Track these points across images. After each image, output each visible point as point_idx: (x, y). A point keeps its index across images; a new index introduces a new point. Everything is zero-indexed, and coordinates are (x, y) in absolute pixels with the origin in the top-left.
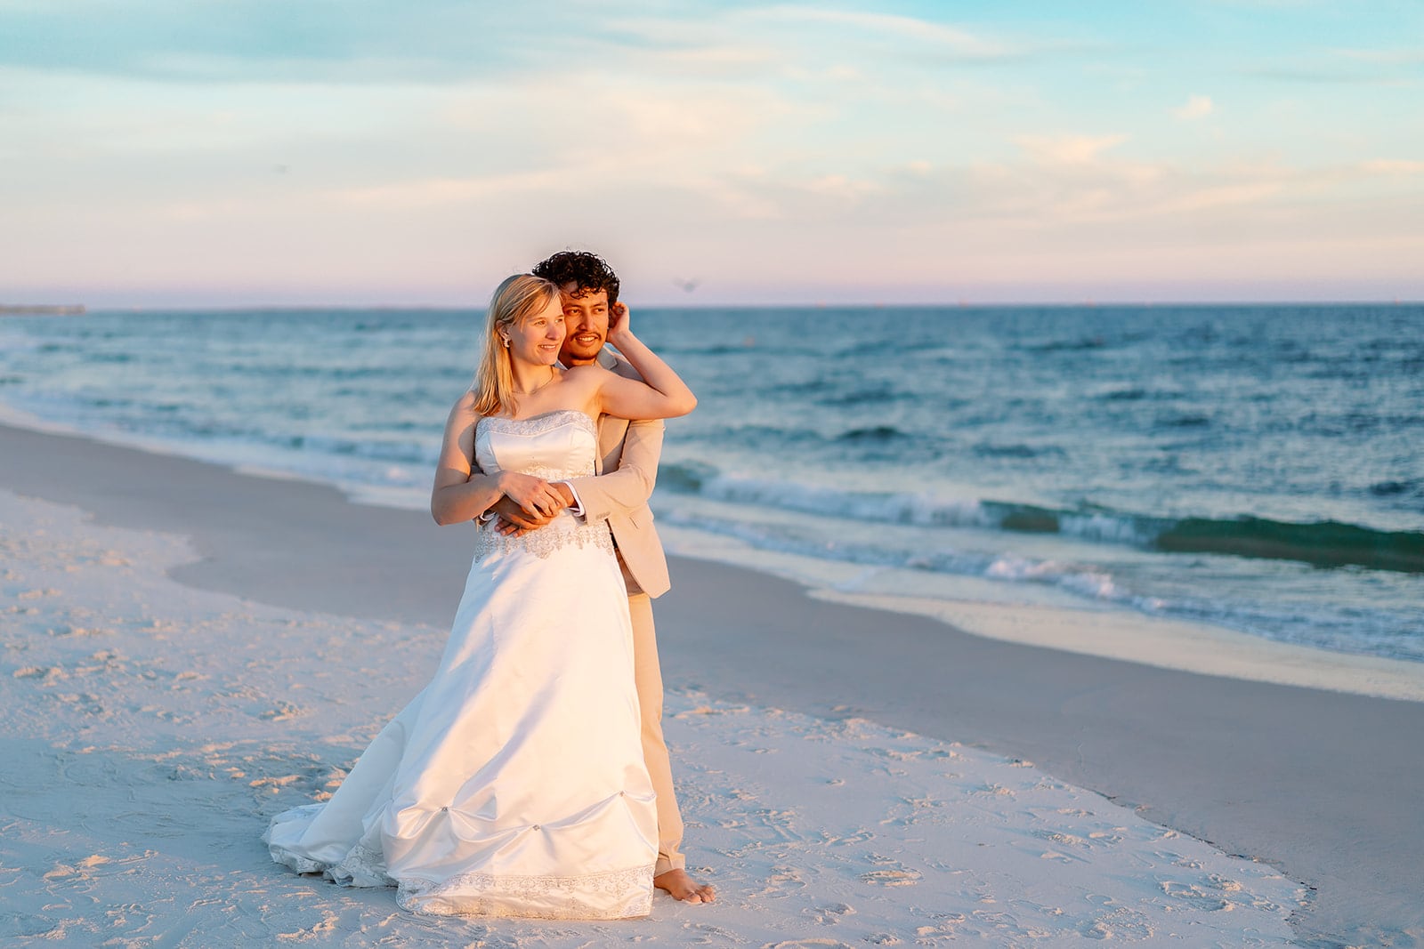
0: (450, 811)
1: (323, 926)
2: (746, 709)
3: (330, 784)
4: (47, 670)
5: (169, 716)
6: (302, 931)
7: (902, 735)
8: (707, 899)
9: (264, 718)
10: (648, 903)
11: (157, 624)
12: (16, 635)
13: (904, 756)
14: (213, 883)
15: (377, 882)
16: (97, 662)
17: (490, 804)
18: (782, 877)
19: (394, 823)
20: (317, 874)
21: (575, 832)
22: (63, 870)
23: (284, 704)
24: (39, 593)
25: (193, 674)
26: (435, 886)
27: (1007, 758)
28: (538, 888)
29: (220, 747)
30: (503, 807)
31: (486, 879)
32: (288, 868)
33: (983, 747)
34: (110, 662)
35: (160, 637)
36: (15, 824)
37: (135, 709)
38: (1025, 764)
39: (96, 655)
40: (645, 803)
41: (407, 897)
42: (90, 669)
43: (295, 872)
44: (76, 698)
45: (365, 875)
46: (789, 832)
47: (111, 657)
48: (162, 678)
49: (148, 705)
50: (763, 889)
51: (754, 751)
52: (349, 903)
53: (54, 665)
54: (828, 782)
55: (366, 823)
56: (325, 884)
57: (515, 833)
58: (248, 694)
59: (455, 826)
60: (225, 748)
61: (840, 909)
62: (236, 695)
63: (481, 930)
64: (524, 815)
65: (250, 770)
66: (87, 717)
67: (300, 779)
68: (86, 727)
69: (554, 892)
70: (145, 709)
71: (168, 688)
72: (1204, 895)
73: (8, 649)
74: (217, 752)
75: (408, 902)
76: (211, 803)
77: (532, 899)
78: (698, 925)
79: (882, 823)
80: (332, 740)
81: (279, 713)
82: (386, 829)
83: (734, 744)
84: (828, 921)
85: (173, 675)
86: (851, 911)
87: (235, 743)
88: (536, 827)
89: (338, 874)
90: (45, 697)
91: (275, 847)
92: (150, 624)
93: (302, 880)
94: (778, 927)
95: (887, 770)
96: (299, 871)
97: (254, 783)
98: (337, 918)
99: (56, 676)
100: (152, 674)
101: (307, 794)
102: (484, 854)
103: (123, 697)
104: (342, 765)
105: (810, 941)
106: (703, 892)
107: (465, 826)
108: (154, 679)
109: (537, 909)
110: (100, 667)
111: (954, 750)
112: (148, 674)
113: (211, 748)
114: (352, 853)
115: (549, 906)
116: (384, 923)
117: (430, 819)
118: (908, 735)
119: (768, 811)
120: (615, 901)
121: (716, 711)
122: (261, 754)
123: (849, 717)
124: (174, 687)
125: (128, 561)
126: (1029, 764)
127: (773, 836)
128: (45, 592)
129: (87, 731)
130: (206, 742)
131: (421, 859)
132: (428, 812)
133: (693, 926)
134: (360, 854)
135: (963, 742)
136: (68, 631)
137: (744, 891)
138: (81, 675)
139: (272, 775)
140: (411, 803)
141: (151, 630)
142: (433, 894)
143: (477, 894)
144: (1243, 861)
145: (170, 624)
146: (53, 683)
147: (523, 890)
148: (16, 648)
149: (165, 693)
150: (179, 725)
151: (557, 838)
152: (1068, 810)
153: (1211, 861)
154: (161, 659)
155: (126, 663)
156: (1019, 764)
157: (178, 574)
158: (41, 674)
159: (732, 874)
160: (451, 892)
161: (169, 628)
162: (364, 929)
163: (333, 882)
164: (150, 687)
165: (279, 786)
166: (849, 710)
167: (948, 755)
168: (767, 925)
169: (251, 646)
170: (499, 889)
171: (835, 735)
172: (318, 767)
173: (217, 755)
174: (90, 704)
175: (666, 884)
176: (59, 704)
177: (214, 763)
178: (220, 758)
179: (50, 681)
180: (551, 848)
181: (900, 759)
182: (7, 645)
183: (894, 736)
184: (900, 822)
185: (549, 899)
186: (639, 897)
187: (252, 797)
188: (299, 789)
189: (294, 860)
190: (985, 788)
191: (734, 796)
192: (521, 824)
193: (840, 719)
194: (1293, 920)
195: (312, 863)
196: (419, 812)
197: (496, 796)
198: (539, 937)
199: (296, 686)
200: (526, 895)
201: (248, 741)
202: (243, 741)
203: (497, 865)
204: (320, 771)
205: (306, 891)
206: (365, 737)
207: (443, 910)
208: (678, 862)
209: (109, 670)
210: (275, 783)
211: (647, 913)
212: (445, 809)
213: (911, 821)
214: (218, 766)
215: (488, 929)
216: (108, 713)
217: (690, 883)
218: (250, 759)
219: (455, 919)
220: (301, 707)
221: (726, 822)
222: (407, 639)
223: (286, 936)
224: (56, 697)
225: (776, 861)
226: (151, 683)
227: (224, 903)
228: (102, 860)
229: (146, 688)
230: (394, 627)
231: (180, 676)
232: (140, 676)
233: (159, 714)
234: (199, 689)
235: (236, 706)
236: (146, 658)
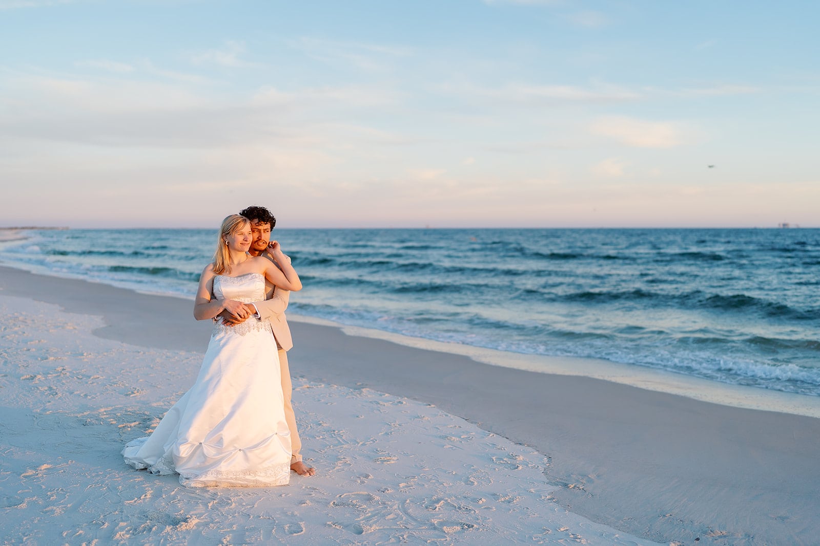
0: (203, 444)
1: (145, 496)
2: (323, 386)
3: (153, 425)
4: (35, 376)
5: (86, 395)
6: (136, 499)
7: (384, 395)
8: (312, 474)
9: (127, 395)
10: (288, 479)
11: (85, 354)
12: (24, 361)
13: (385, 404)
14: (97, 475)
15: (170, 472)
16: (58, 372)
17: (220, 441)
19: (178, 449)
20: (145, 469)
21: (257, 451)
22: (30, 472)
23: (135, 389)
24: (37, 341)
25: (98, 376)
26: (197, 476)
27: (425, 403)
28: (241, 476)
29: (106, 409)
30: (226, 441)
31: (219, 473)
32: (132, 467)
33: (415, 399)
34: (63, 372)
35: (86, 360)
36: (12, 449)
37: (72, 393)
38: (432, 406)
39: (57, 369)
40: (285, 437)
41: (184, 480)
42: (54, 375)
43: (135, 469)
44: (46, 388)
45: (165, 470)
46: (343, 440)
47: (64, 369)
48: (84, 379)
49: (77, 391)
50: (334, 468)
51: (327, 404)
52: (158, 483)
53: (39, 374)
54: (357, 417)
55: (166, 449)
56: (148, 474)
57: (232, 453)
58: (121, 385)
59: (205, 451)
60: (109, 409)
61: (367, 476)
62: (115, 385)
63: (216, 494)
64: (236, 445)
65: (118, 419)
66: (50, 397)
67: (140, 423)
68: (50, 402)
69: (248, 477)
70: (76, 393)
71: (87, 383)
72: (509, 462)
73: (20, 367)
74: (105, 411)
75: (184, 482)
76: (101, 436)
77: (238, 480)
78: (309, 487)
79: (380, 434)
80: (154, 405)
81: (133, 393)
82: (175, 452)
83: (319, 401)
84: (362, 482)
85: (89, 377)
86: (371, 477)
87: (113, 407)
88: (240, 450)
89: (153, 470)
90: (33, 388)
91: (126, 458)
92: (82, 355)
93: (138, 472)
94: (342, 486)
95: (380, 411)
96: (137, 468)
97: (120, 426)
98: (152, 491)
99: (39, 379)
100: (81, 377)
101: (142, 431)
102: (217, 462)
103: (67, 387)
104: (158, 416)
105: (356, 493)
106: (310, 471)
107: (209, 451)
108: (81, 379)
109: (240, 484)
110: (59, 374)
111: (405, 401)
112: (79, 377)
113: (103, 410)
114: (160, 460)
115: (246, 483)
116: (173, 493)
117: (194, 448)
118: (387, 395)
119: (334, 431)
120: (274, 479)
121: (311, 387)
122: (124, 412)
123: (363, 388)
124: (89, 382)
125: (76, 327)
126: (434, 406)
127: (337, 442)
128: (39, 341)
129: (49, 404)
130: (102, 408)
131: (190, 465)
132: (193, 445)
133: (306, 487)
134: (163, 461)
135: (407, 397)
136: (47, 358)
137: (327, 469)
138: (50, 378)
139: (128, 422)
140: (185, 441)
141: (82, 357)
142: (195, 480)
143: (214, 479)
144: (522, 446)
145: (90, 354)
146: (37, 382)
147: (235, 477)
148: (23, 366)
149: (85, 385)
150: (89, 399)
151: (249, 454)
152: (451, 426)
153: (509, 447)
154: (85, 370)
155: (70, 372)
156: (430, 406)
157: (96, 333)
158: (33, 378)
159: (321, 461)
160: (203, 479)
161: (90, 356)
162: (164, 497)
163: (151, 473)
164: (79, 383)
165: (131, 427)
166: (362, 385)
167: (402, 403)
168: (337, 486)
169: (123, 363)
170: (224, 477)
171: (358, 395)
172: (148, 418)
173: (105, 413)
174: (52, 391)
175: (295, 468)
176: (39, 391)
177: (103, 417)
178: (106, 414)
180: (247, 458)
181: (384, 405)
183: (381, 395)
184: (387, 434)
185: (246, 480)
186: (284, 477)
187: (118, 432)
188: (139, 428)
189: (135, 464)
190: (418, 417)
191: (320, 424)
192: (233, 449)
193: (359, 388)
194: (545, 473)
195: (143, 465)
196: (190, 445)
197: (223, 437)
198: (241, 497)
199: (141, 380)
200: (236, 479)
202: (117, 406)
203: (223, 467)
204: (149, 419)
205: (139, 478)
206: (168, 402)
207: (200, 486)
208: (300, 458)
209: (62, 376)
211: (288, 483)
212: (201, 443)
213: (391, 433)
214: (106, 418)
215: (219, 494)
216: (60, 395)
217: (305, 467)
218: (119, 414)
219: (204, 489)
220: (142, 390)
221: (317, 436)
222: (187, 358)
223: (129, 502)
224: (38, 388)
225: (339, 454)
226: (80, 381)
227: (102, 486)
228: (49, 466)
229: (77, 383)
230: (183, 353)
231: (92, 377)
232: (75, 378)
233: (82, 395)
234: (100, 383)
235: (115, 390)
236: (79, 370)
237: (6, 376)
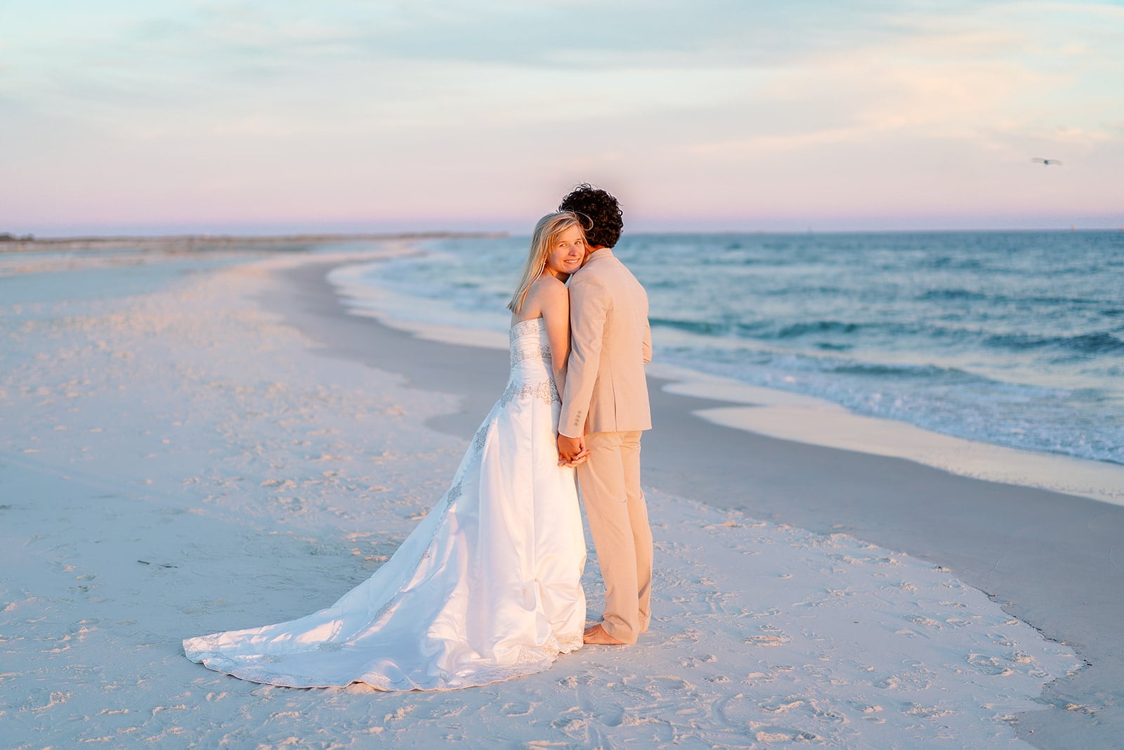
2: (764, 524)
4: (284, 482)
5: (343, 514)
7: (866, 546)
9: (406, 517)
11: (386, 454)
13: (853, 560)
16: (323, 477)
18: (684, 636)
25: (380, 487)
27: (935, 565)
29: (360, 535)
33: (924, 557)
34: (331, 478)
37: (324, 509)
38: (944, 569)
39: (325, 473)
42: (315, 482)
44: (289, 500)
47: (334, 474)
48: (357, 490)
49: (335, 506)
53: (292, 479)
58: (408, 502)
60: (364, 536)
62: (399, 502)
65: (368, 550)
66: (288, 513)
68: (282, 519)
70: (330, 509)
71: (356, 497)
72: (997, 664)
74: (356, 538)
83: (733, 547)
85: (367, 488)
87: (373, 533)
90: (270, 499)
99: (288, 486)
100: (354, 487)
103: (322, 501)
108: (353, 490)
110: (323, 481)
112: (351, 487)
113: (354, 536)
118: (872, 546)
121: (739, 525)
124: (361, 496)
126: (948, 570)
128: (328, 431)
129: (281, 521)
130: (354, 532)
135: (909, 554)
138: (305, 485)
144: (1055, 643)
149: (352, 499)
150: (345, 520)
152: (948, 603)
154: (368, 477)
155: (342, 479)
156: (940, 570)
157: (434, 423)
158: (279, 484)
164: (344, 495)
166: (844, 528)
174: (297, 504)
176: (276, 504)
179: (282, 489)
182: (272, 465)
193: (825, 533)
201: (383, 532)
202: (380, 532)
209: (326, 483)
210: (377, 559)
216: (304, 511)
218: (374, 543)
221: (677, 598)
224: (277, 499)
231: (371, 489)
233: (337, 513)
234: (377, 497)
235: (393, 510)
237: (241, 479)
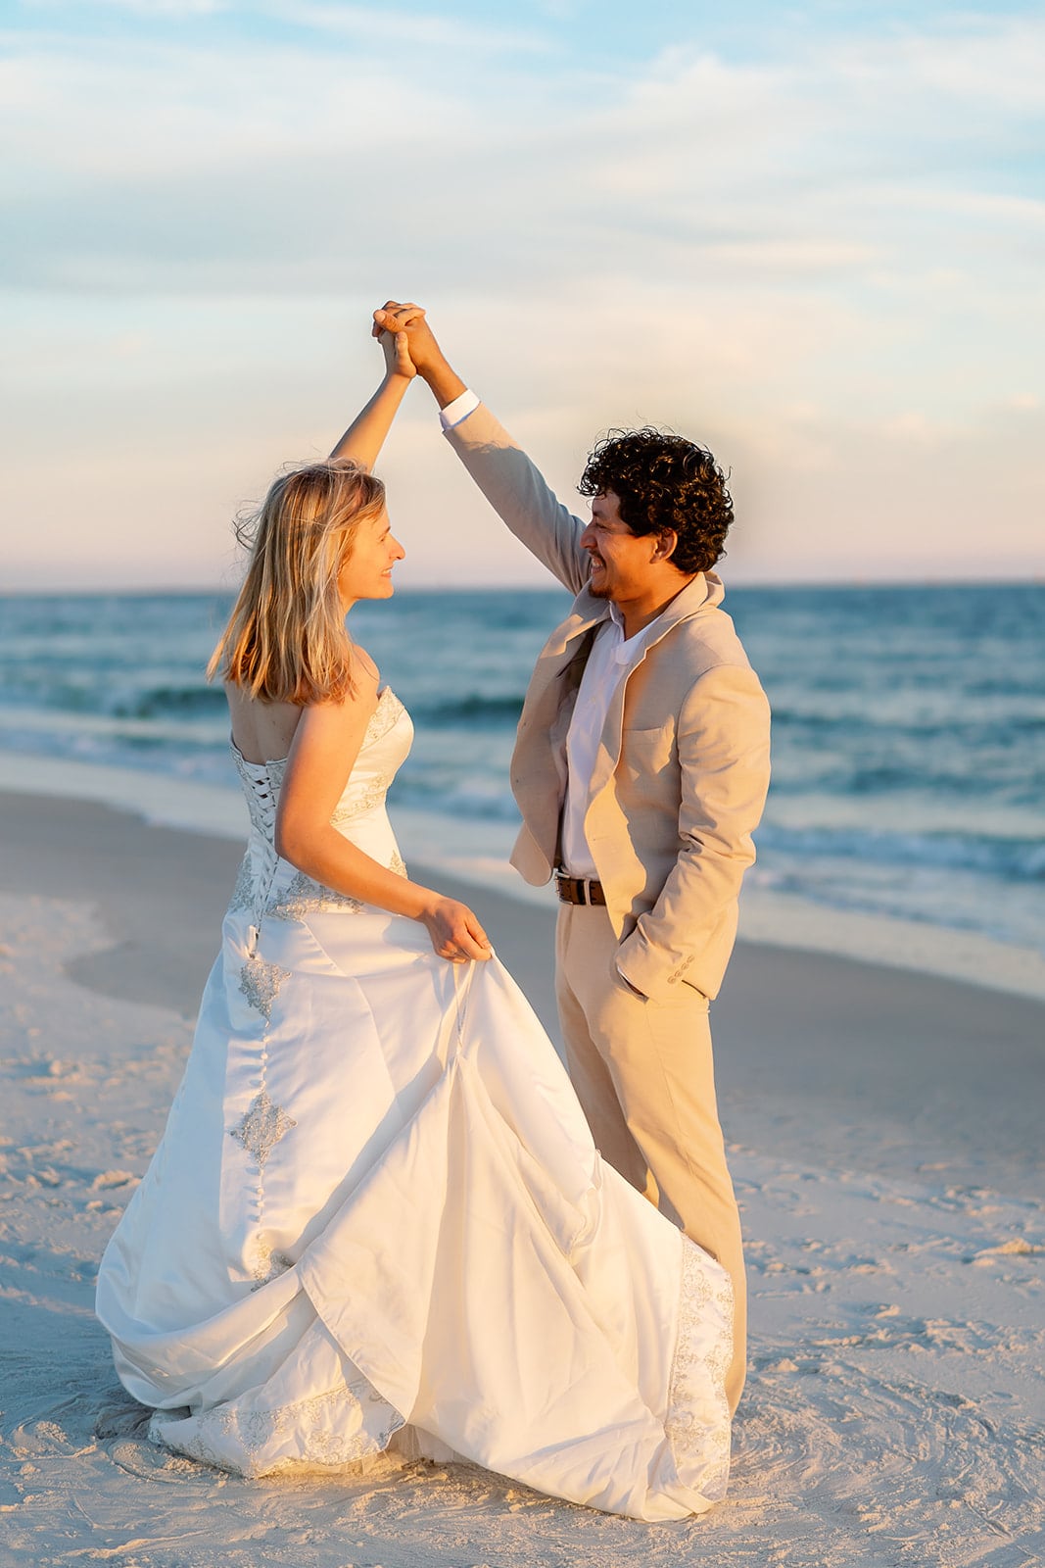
25: (122, 1176)
48: (70, 1184)
71: (81, 1206)
85: (88, 1177)
100: (51, 1176)
108: (56, 1186)
112: (46, 1176)
124: (92, 1205)
145: (75, 1069)
149: (77, 1217)
154: (65, 1143)
157: (81, 971)
161: (75, 1077)
164: (50, 1205)
226: (50, 1193)
229: (43, 1205)
232: (32, 1179)
236: (42, 1141)
